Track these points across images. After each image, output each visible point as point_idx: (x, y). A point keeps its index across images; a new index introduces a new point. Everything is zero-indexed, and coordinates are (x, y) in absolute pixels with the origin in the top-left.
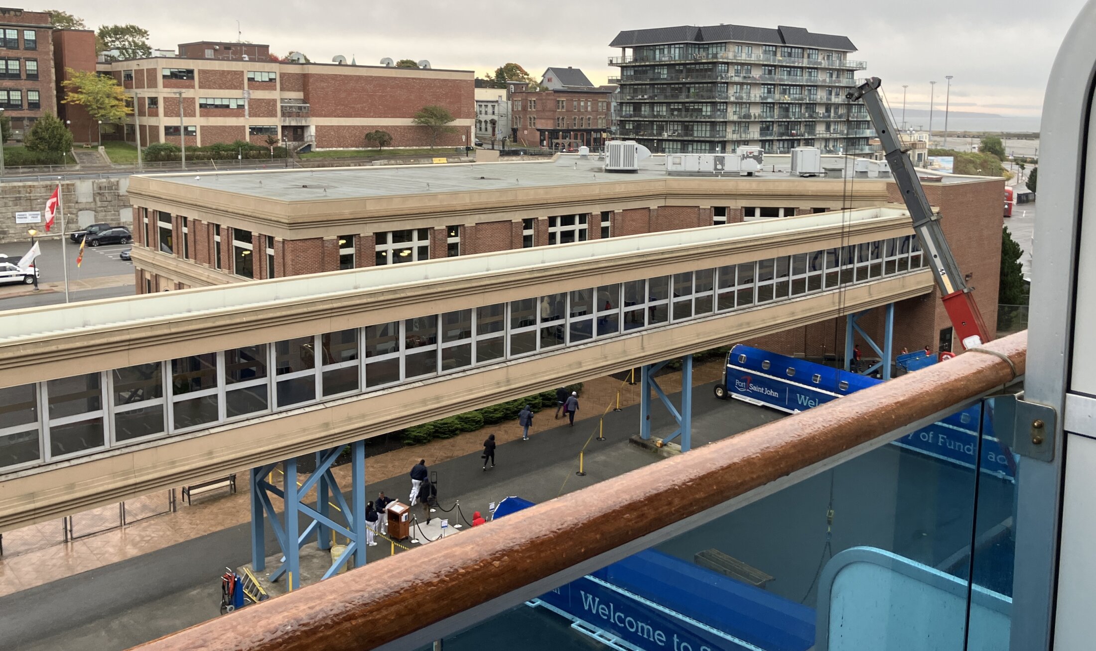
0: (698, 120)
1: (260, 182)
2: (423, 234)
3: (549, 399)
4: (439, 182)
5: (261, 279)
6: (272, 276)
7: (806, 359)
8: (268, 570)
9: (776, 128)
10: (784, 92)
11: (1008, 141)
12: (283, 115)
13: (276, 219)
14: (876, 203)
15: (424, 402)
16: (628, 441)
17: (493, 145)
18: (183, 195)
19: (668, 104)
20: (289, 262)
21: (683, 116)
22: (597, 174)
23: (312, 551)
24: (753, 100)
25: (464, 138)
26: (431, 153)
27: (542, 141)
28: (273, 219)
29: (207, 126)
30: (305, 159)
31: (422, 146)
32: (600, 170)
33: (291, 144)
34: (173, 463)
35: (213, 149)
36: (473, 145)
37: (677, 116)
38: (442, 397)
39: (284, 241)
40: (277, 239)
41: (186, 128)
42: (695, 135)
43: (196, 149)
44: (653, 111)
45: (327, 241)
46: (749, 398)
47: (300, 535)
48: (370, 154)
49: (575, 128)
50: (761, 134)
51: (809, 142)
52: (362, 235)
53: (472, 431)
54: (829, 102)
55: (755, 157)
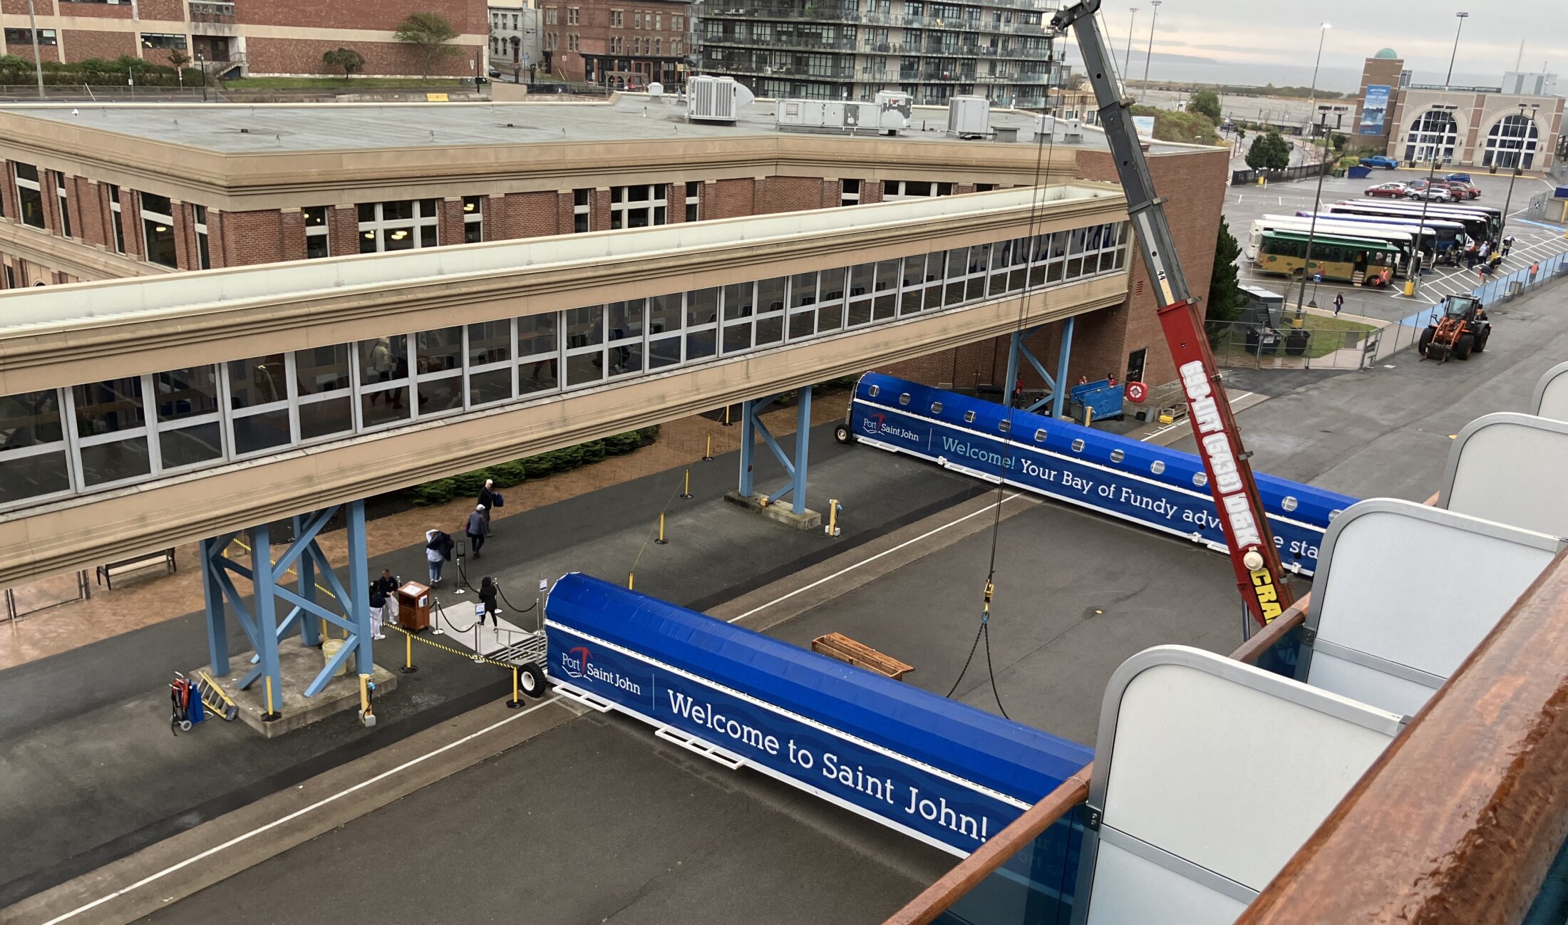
0: (816, 49)
1: (175, 122)
2: (428, 207)
3: (615, 445)
4: (448, 130)
5: (189, 269)
6: (206, 265)
7: (954, 390)
8: (234, 674)
9: (922, 67)
10: (936, 14)
11: (1225, 98)
12: (194, 17)
13: (207, 180)
14: (1061, 179)
15: (447, 448)
16: (723, 498)
17: (517, 76)
18: (52, 138)
19: (774, 23)
20: (231, 245)
21: (794, 42)
22: (678, 125)
23: (295, 648)
24: (893, 24)
25: (472, 63)
26: (424, 85)
27: (588, 73)
28: (203, 179)
29: (74, 31)
30: (233, 89)
31: (409, 74)
32: (681, 120)
33: (211, 65)
34: (88, 532)
35: (86, 68)
36: (486, 75)
37: (786, 42)
38: (473, 441)
39: (222, 213)
40: (210, 209)
41: (40, 33)
42: (811, 72)
43: (58, 67)
44: (752, 33)
45: (287, 214)
46: (880, 443)
47: (278, 625)
48: (331, 85)
49: (637, 54)
50: (902, 75)
51: (966, 89)
52: (337, 207)
53: (509, 486)
54: (996, 32)
55: (900, 108)
